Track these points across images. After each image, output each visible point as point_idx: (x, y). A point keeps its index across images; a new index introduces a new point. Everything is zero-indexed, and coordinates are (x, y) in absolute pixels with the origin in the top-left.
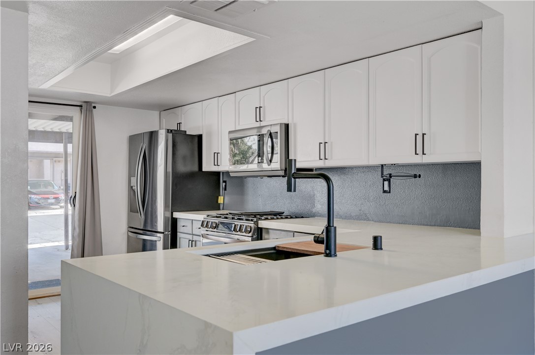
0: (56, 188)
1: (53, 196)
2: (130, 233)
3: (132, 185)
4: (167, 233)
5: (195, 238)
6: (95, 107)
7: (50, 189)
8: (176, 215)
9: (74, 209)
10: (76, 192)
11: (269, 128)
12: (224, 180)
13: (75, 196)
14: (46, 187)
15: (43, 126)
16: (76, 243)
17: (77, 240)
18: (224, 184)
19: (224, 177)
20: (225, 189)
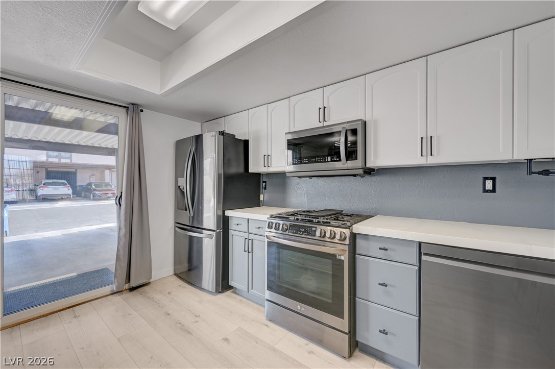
0: (113, 187)
1: (111, 192)
2: (177, 229)
3: (179, 185)
4: (219, 230)
5: (251, 237)
6: (142, 111)
7: (109, 188)
8: (228, 213)
9: (120, 208)
10: (122, 192)
11: (345, 125)
12: (264, 180)
13: (121, 196)
14: (106, 187)
15: (99, 142)
16: (122, 243)
17: (124, 240)
18: (264, 184)
19: (264, 178)
20: (265, 189)
